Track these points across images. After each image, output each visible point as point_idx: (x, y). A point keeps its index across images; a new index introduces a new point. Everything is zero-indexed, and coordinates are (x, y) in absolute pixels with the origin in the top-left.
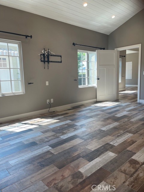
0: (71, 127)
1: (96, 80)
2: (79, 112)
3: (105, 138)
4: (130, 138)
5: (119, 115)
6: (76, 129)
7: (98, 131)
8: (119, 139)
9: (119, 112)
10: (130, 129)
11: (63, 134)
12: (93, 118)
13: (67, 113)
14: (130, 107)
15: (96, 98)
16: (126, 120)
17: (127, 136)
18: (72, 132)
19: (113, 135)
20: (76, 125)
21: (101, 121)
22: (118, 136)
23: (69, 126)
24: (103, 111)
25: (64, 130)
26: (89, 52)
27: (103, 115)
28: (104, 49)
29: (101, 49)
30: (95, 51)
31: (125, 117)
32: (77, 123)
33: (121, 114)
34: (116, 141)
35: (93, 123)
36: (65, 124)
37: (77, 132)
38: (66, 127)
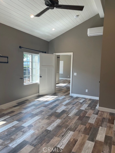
0: (18, 129)
1: (39, 78)
2: (25, 109)
3: (52, 140)
4: (72, 137)
5: (59, 111)
6: (24, 132)
7: (45, 132)
8: (64, 140)
9: (59, 107)
10: (70, 126)
11: (12, 141)
12: (39, 115)
13: (13, 112)
14: (65, 101)
15: (39, 93)
16: (65, 115)
17: (70, 135)
18: (21, 136)
19: (58, 135)
20: (24, 127)
21: (46, 119)
22: (63, 136)
23: (16, 129)
24: (45, 106)
25: (12, 136)
26: (33, 54)
27: (46, 111)
28: (45, 53)
29: (43, 52)
30: (39, 54)
31: (64, 112)
32: (24, 123)
33: (60, 109)
34: (62, 143)
35: (40, 122)
36: (13, 127)
37: (26, 136)
38: (14, 131)
